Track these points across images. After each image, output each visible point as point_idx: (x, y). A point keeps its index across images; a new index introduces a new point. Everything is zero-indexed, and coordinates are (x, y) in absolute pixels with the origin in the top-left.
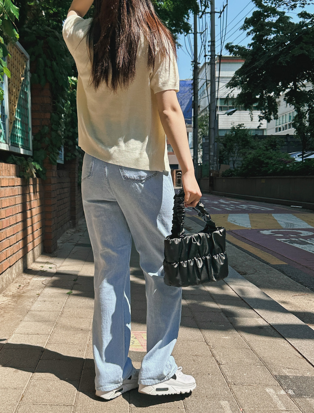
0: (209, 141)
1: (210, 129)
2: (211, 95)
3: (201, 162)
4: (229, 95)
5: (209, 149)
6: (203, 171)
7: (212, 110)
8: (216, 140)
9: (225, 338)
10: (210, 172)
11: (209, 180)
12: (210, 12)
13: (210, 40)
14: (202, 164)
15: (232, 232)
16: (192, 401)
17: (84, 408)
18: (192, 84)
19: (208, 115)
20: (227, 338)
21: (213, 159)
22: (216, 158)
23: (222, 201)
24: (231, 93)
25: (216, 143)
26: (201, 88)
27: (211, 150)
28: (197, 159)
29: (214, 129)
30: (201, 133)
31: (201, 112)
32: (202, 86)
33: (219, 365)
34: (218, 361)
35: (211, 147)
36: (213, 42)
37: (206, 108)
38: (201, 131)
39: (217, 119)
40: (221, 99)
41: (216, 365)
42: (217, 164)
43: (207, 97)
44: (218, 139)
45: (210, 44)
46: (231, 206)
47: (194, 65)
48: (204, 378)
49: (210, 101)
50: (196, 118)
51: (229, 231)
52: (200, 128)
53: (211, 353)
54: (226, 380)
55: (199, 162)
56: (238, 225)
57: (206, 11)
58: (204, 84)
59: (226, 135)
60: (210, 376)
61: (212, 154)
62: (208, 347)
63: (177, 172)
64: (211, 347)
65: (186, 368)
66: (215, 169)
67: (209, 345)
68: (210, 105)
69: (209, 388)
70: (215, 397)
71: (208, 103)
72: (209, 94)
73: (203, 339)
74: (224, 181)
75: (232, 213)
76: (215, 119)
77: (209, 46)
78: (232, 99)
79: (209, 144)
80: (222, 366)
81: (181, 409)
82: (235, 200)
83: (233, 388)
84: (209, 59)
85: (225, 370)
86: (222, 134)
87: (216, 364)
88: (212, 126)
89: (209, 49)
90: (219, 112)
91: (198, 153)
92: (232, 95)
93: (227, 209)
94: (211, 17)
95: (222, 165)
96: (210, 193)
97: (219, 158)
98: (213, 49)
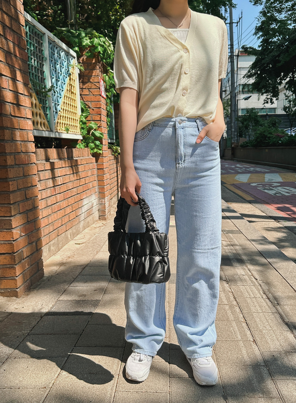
0: (231, 120)
1: (231, 111)
10: (232, 144)
11: (231, 150)
12: (229, 22)
14: (227, 138)
19: (229, 100)
21: (234, 134)
25: (236, 122)
29: (234, 111)
38: (226, 112)
44: (237, 118)
49: (231, 90)
61: (233, 130)
72: (230, 84)
74: (242, 150)
76: (235, 103)
79: (231, 122)
86: (240, 114)
88: (233, 109)
94: (230, 26)
95: (241, 138)
96: (232, 160)
97: (239, 133)
98: (232, 51)
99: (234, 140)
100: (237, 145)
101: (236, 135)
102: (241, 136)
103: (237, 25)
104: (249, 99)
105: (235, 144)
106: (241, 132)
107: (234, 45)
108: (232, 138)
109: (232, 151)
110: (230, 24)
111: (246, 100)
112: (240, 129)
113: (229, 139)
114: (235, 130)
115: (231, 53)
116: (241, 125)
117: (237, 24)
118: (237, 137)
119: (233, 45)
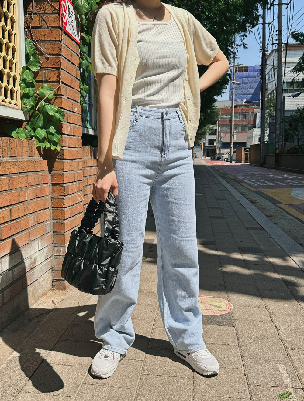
0: (276, 121)
1: (276, 110)
2: (278, 79)
3: (268, 140)
4: (295, 79)
5: (276, 128)
6: (269, 148)
7: (279, 93)
8: (282, 120)
9: (284, 305)
10: (276, 149)
11: (274, 157)
12: (278, 4)
13: (277, 29)
14: (268, 142)
15: (295, 205)
16: (251, 363)
17: (153, 363)
18: (260, 70)
19: (275, 97)
20: (286, 306)
21: (279, 137)
22: (281, 137)
23: (286, 176)
24: (297, 77)
25: (282, 123)
26: (269, 73)
27: (277, 129)
28: (264, 137)
29: (280, 110)
30: (268, 114)
31: (269, 95)
32: (270, 71)
33: (277, 330)
34: (276, 327)
35: (277, 126)
36: (280, 31)
37: (273, 90)
38: (268, 112)
39: (283, 101)
40: (287, 82)
41: (275, 331)
42: (282, 142)
43: (274, 81)
44: (284, 119)
45: (277, 33)
46: (295, 181)
47: (263, 52)
48: (263, 342)
49: (276, 85)
50: (264, 100)
51: (292, 205)
52: (267, 109)
53: (270, 319)
54: (284, 344)
55: (265, 140)
56: (301, 199)
57: (274, 3)
58: (271, 69)
59: (291, 116)
60: (269, 341)
61: (278, 133)
62: (268, 313)
63: (245, 149)
64: (271, 313)
65: (247, 332)
66: (280, 147)
67: (269, 312)
68: (276, 89)
69: (267, 352)
70: (272, 360)
71: (275, 86)
72: (276, 78)
73: (264, 305)
74: (289, 157)
75: (295, 188)
76: (281, 101)
77: (276, 35)
78: (298, 82)
79: (276, 123)
80: (280, 331)
81: (241, 370)
82: (299, 175)
83: (289, 352)
84: (276, 46)
85: (283, 336)
86: (287, 114)
87: (275, 329)
88: (279, 107)
89: (277, 38)
90: (285, 95)
91: (265, 132)
92: (297, 79)
93: (291, 183)
94: (279, 8)
96: (275, 168)
97: (284, 137)
98: (280, 38)
99: (278, 145)
100: (283, 150)
101: (281, 139)
102: (286, 140)
103: (287, 7)
104: (299, 96)
105: (280, 149)
106: (288, 135)
108: (276, 142)
109: (276, 158)
110: (278, 5)
111: (295, 98)
112: (286, 131)
113: (272, 143)
114: (280, 132)
115: (278, 40)
116: (287, 127)
117: (287, 5)
119: (282, 30)
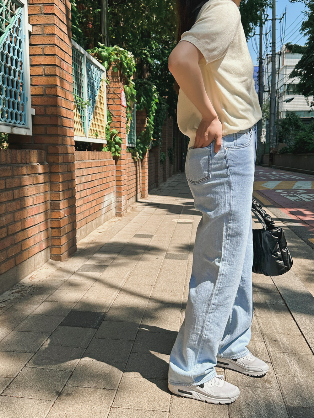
3: (265, 141)
7: (273, 98)
18: (258, 77)
21: (273, 138)
25: (275, 126)
27: (271, 131)
29: (274, 114)
36: (274, 43)
39: (277, 106)
45: (271, 45)
47: (260, 61)
57: (268, 19)
79: (270, 126)
84: (270, 57)
95: (280, 144)
96: (270, 166)
100: (276, 150)
101: (275, 140)
102: (281, 141)
103: (281, 22)
104: (291, 101)
106: (282, 136)
107: (276, 43)
108: (270, 143)
109: (270, 157)
110: (272, 20)
111: (288, 103)
112: (280, 133)
114: (274, 134)
115: (272, 51)
116: (281, 129)
118: (276, 142)
